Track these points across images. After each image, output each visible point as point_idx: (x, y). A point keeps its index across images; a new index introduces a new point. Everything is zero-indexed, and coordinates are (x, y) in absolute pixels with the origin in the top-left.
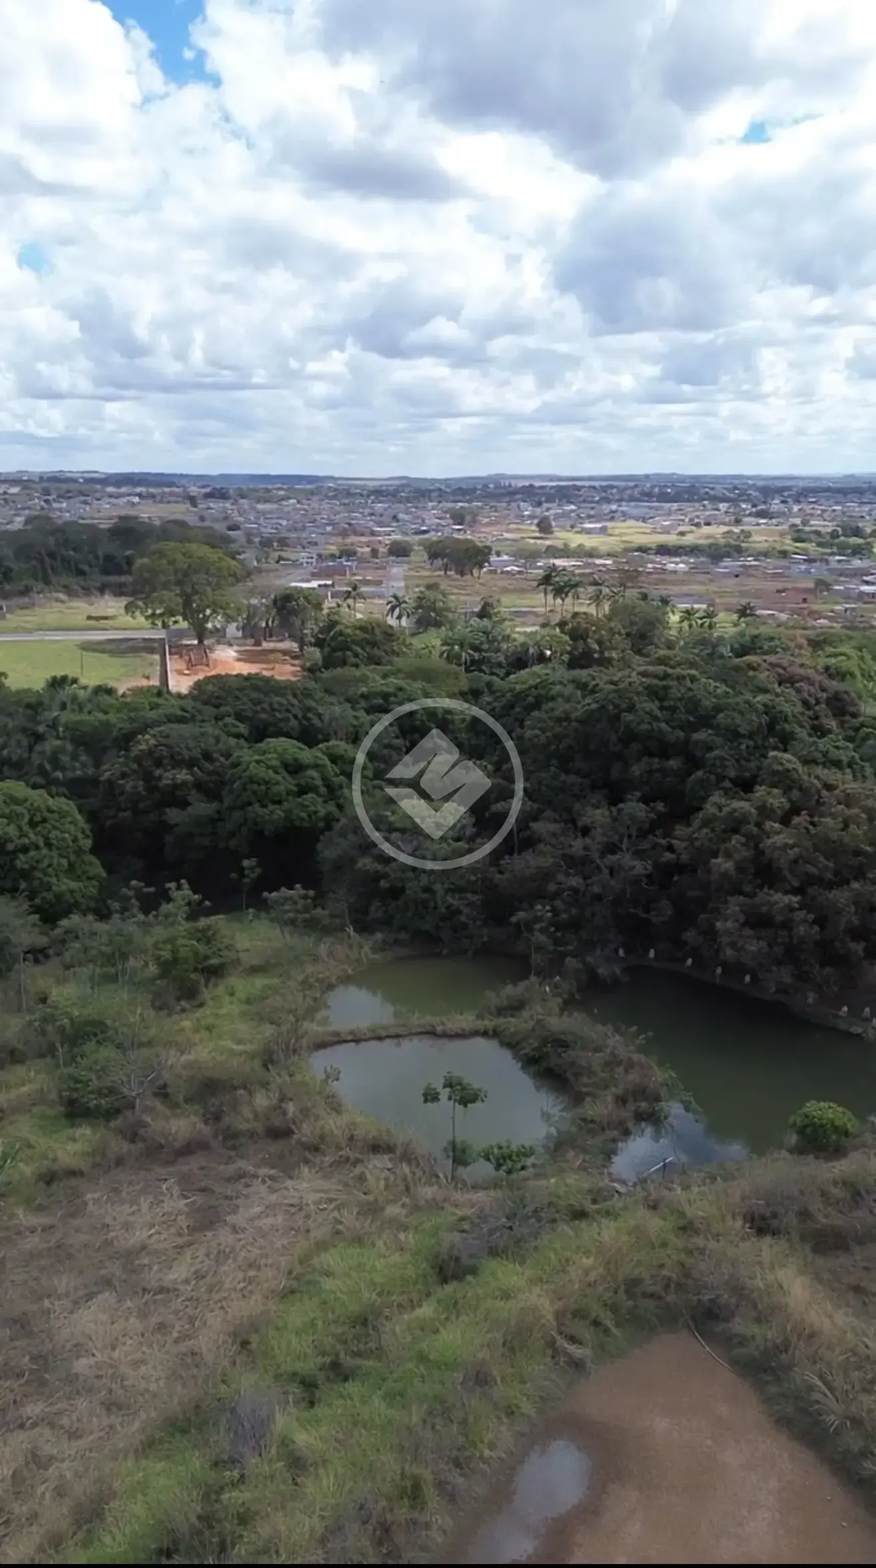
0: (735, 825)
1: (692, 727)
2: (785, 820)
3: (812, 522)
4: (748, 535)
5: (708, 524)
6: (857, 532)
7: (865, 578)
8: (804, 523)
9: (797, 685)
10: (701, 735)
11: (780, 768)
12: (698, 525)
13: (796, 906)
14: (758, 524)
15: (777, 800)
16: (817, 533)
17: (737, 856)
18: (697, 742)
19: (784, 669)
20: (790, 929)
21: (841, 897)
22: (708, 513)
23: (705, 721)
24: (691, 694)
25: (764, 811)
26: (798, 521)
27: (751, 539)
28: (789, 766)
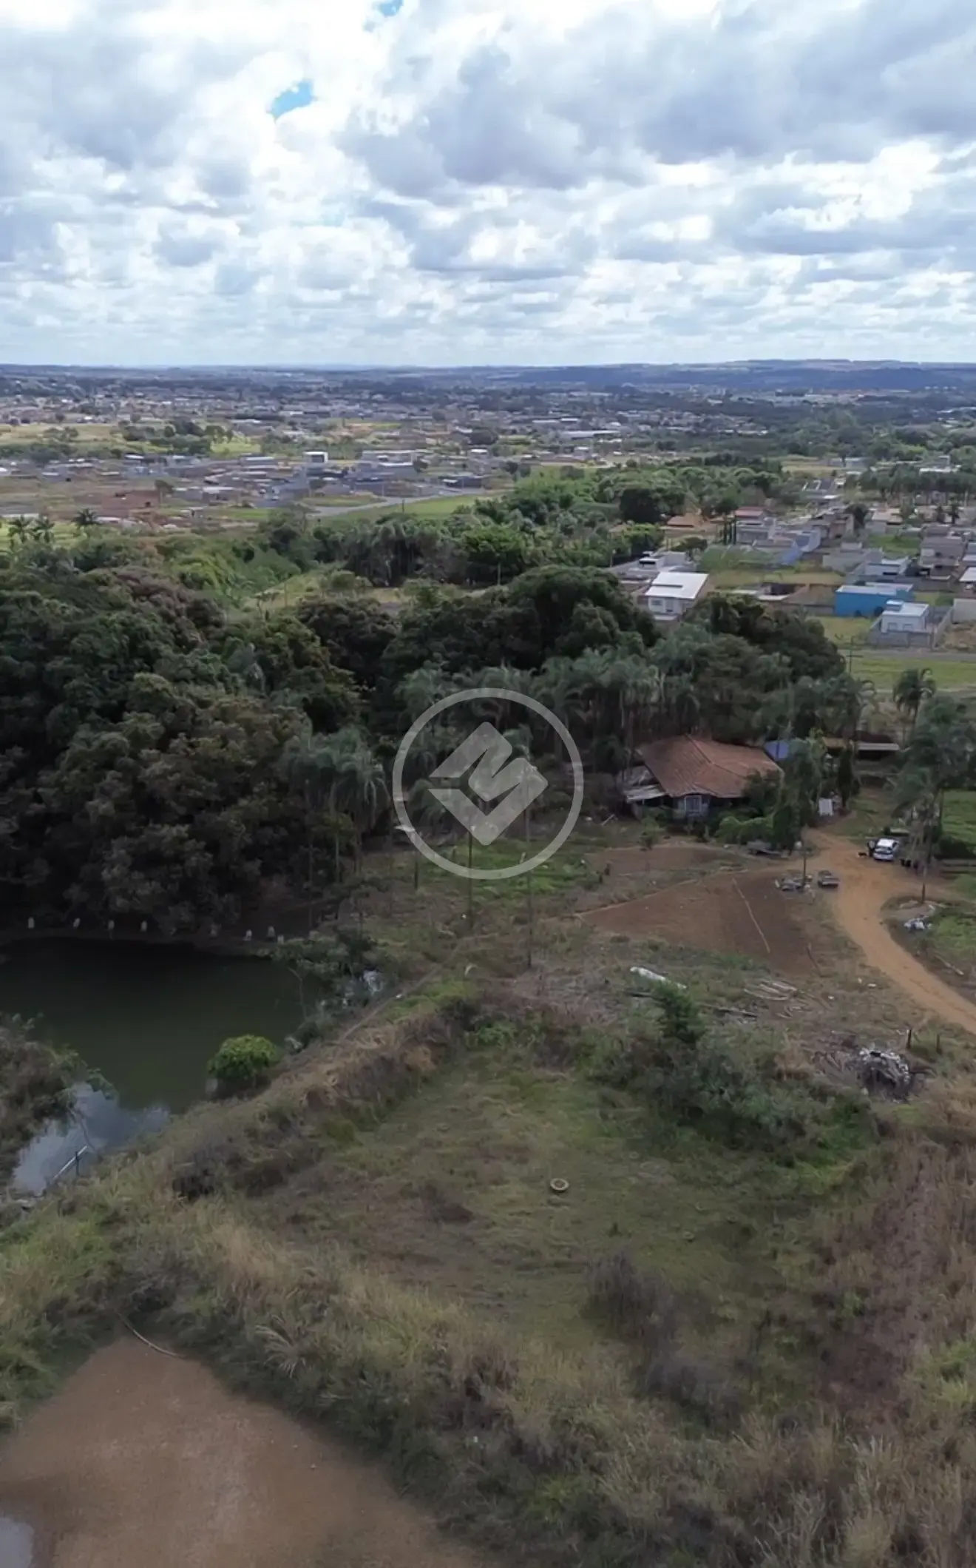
0: (108, 760)
1: (42, 657)
2: (162, 745)
3: (143, 419)
4: (74, 433)
5: (25, 421)
6: (191, 429)
7: (208, 478)
8: (135, 420)
9: (154, 597)
10: (58, 664)
11: (148, 689)
12: (13, 422)
13: (186, 835)
14: (83, 421)
15: (151, 725)
16: (151, 431)
17: (115, 794)
18: (53, 672)
19: (136, 580)
20: (182, 862)
21: (229, 817)
22: (23, 409)
23: (60, 647)
24: (35, 619)
25: (138, 740)
26: (127, 418)
27: (78, 438)
28: (159, 686)
